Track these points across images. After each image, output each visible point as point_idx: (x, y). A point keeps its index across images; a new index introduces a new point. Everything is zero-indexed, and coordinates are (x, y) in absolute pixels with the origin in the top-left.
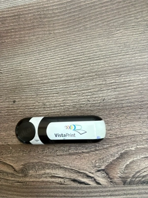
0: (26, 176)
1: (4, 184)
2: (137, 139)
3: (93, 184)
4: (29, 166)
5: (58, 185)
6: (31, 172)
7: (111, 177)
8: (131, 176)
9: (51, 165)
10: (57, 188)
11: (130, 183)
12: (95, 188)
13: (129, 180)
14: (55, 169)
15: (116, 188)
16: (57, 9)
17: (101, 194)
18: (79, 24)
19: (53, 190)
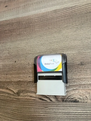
0: (19, 96)
1: (9, 99)
2: (70, 81)
3: (49, 101)
4: (20, 91)
5: (33, 101)
6: (21, 94)
7: (57, 98)
8: (66, 98)
9: (30, 91)
10: (33, 102)
11: (66, 101)
12: (49, 102)
13: (65, 100)
14: (32, 93)
15: (59, 103)
16: (37, 19)
17: (52, 106)
18: (46, 26)
19: (30, 103)
